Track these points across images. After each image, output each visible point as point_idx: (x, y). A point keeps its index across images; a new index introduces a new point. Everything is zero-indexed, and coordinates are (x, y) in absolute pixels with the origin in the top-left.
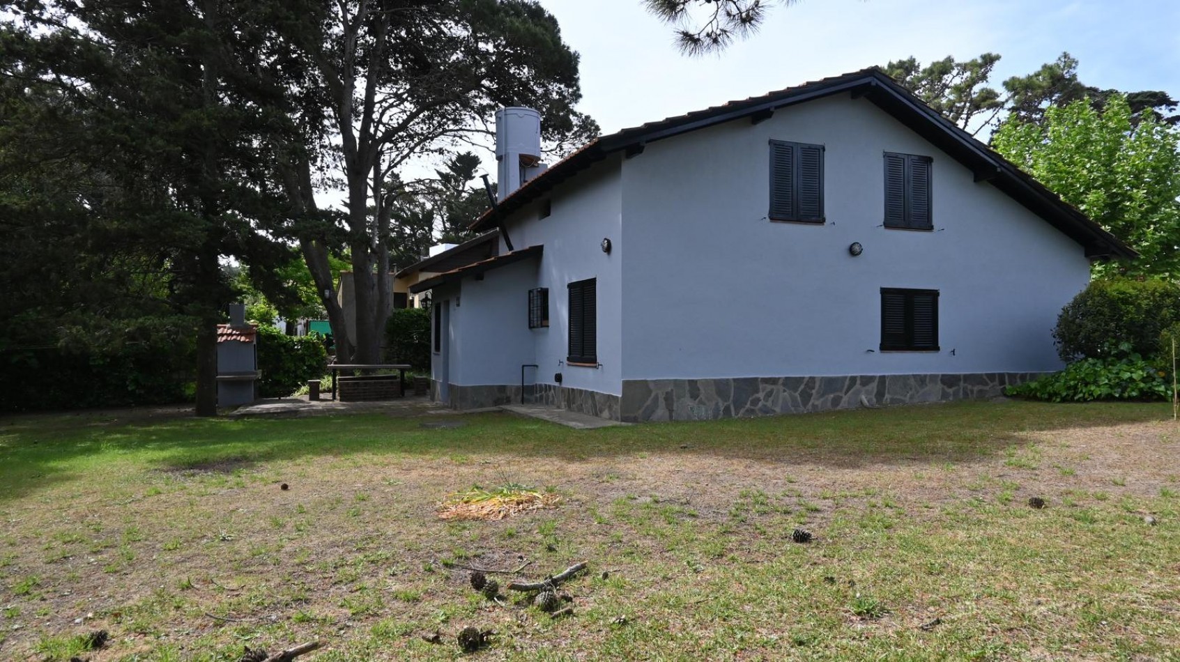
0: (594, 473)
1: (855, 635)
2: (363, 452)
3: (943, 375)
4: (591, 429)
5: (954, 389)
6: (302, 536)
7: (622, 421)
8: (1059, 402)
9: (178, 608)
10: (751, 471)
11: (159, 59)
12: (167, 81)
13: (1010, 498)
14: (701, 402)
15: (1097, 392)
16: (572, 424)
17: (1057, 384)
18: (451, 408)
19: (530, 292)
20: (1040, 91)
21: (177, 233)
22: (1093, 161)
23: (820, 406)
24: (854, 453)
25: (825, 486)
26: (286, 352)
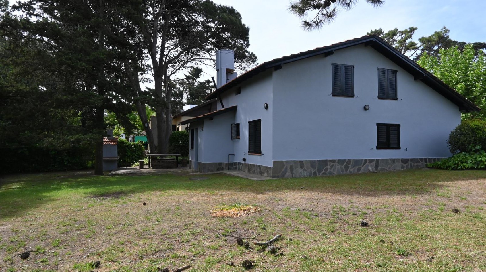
0: (269, 198)
1: (400, 263)
2: (170, 190)
3: (402, 159)
4: (261, 181)
5: (406, 164)
6: (160, 223)
7: (273, 177)
8: (451, 170)
9: (122, 252)
10: (333, 198)
11: (83, 30)
12: (86, 39)
13: (444, 209)
14: (305, 170)
15: (467, 166)
16: (252, 178)
17: (450, 163)
18: (199, 172)
19: (231, 124)
20: (434, 42)
21: (91, 101)
22: (459, 72)
23: (352, 172)
24: (373, 190)
25: (365, 204)
26: (128, 149)
